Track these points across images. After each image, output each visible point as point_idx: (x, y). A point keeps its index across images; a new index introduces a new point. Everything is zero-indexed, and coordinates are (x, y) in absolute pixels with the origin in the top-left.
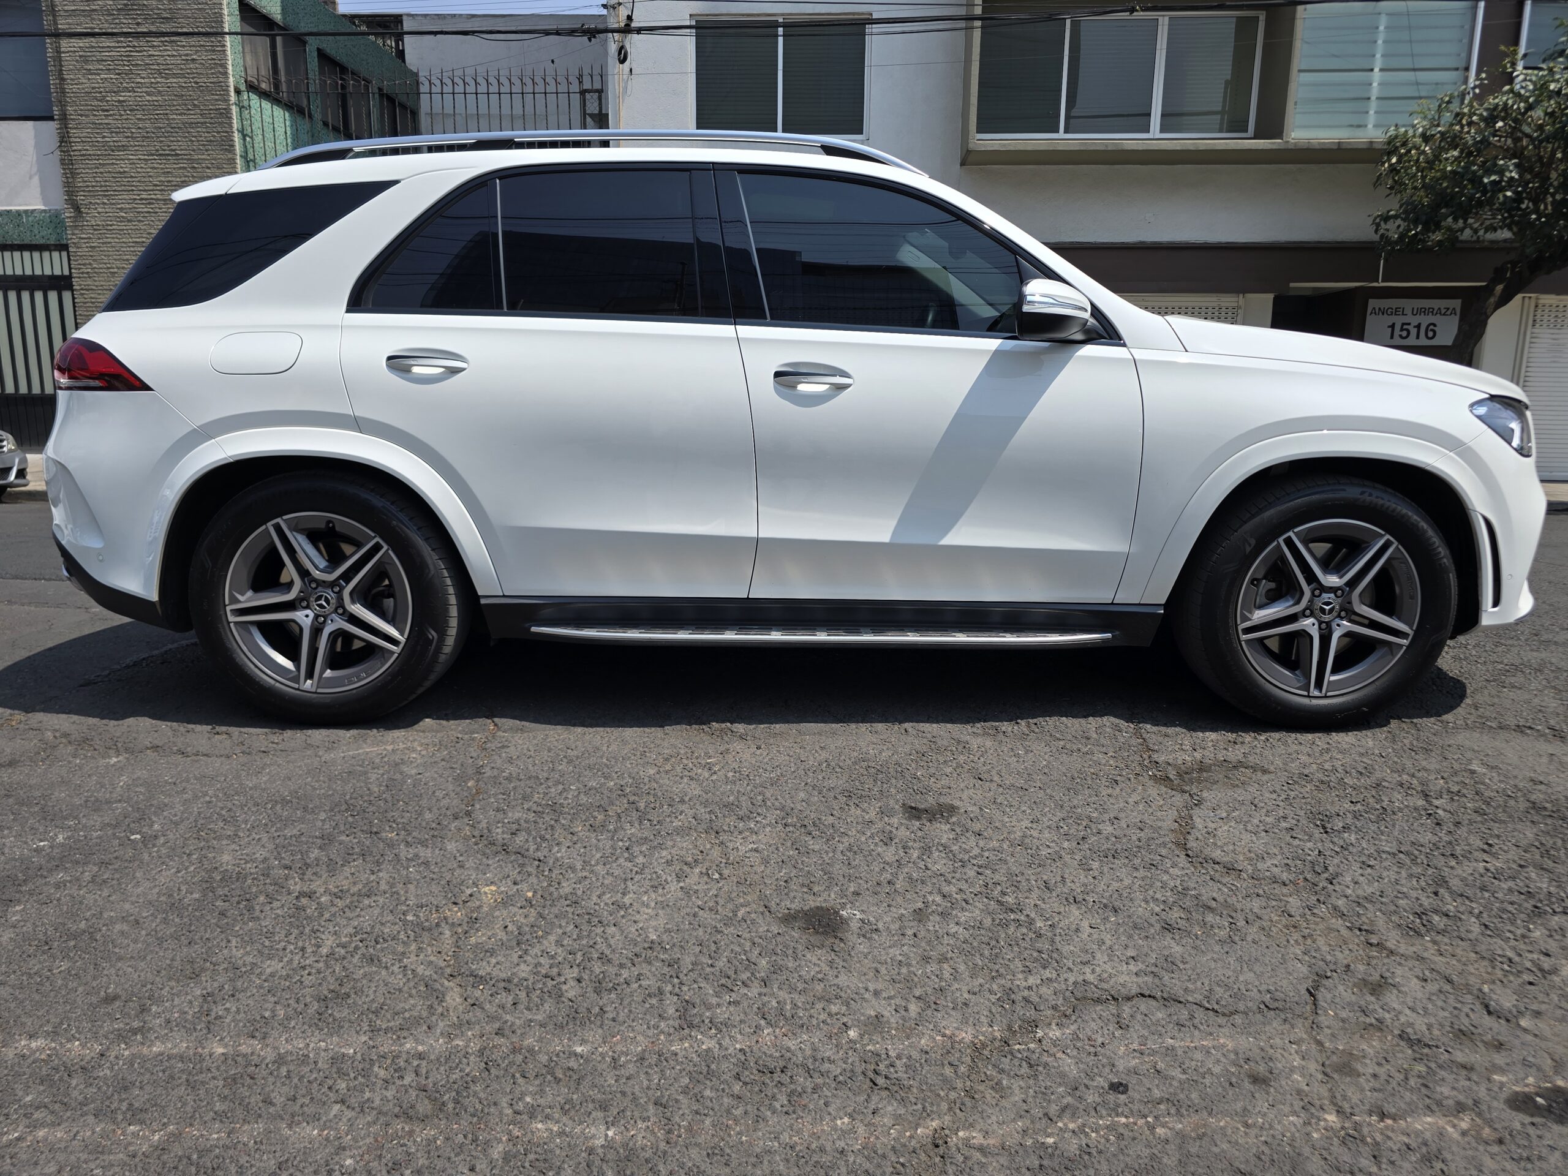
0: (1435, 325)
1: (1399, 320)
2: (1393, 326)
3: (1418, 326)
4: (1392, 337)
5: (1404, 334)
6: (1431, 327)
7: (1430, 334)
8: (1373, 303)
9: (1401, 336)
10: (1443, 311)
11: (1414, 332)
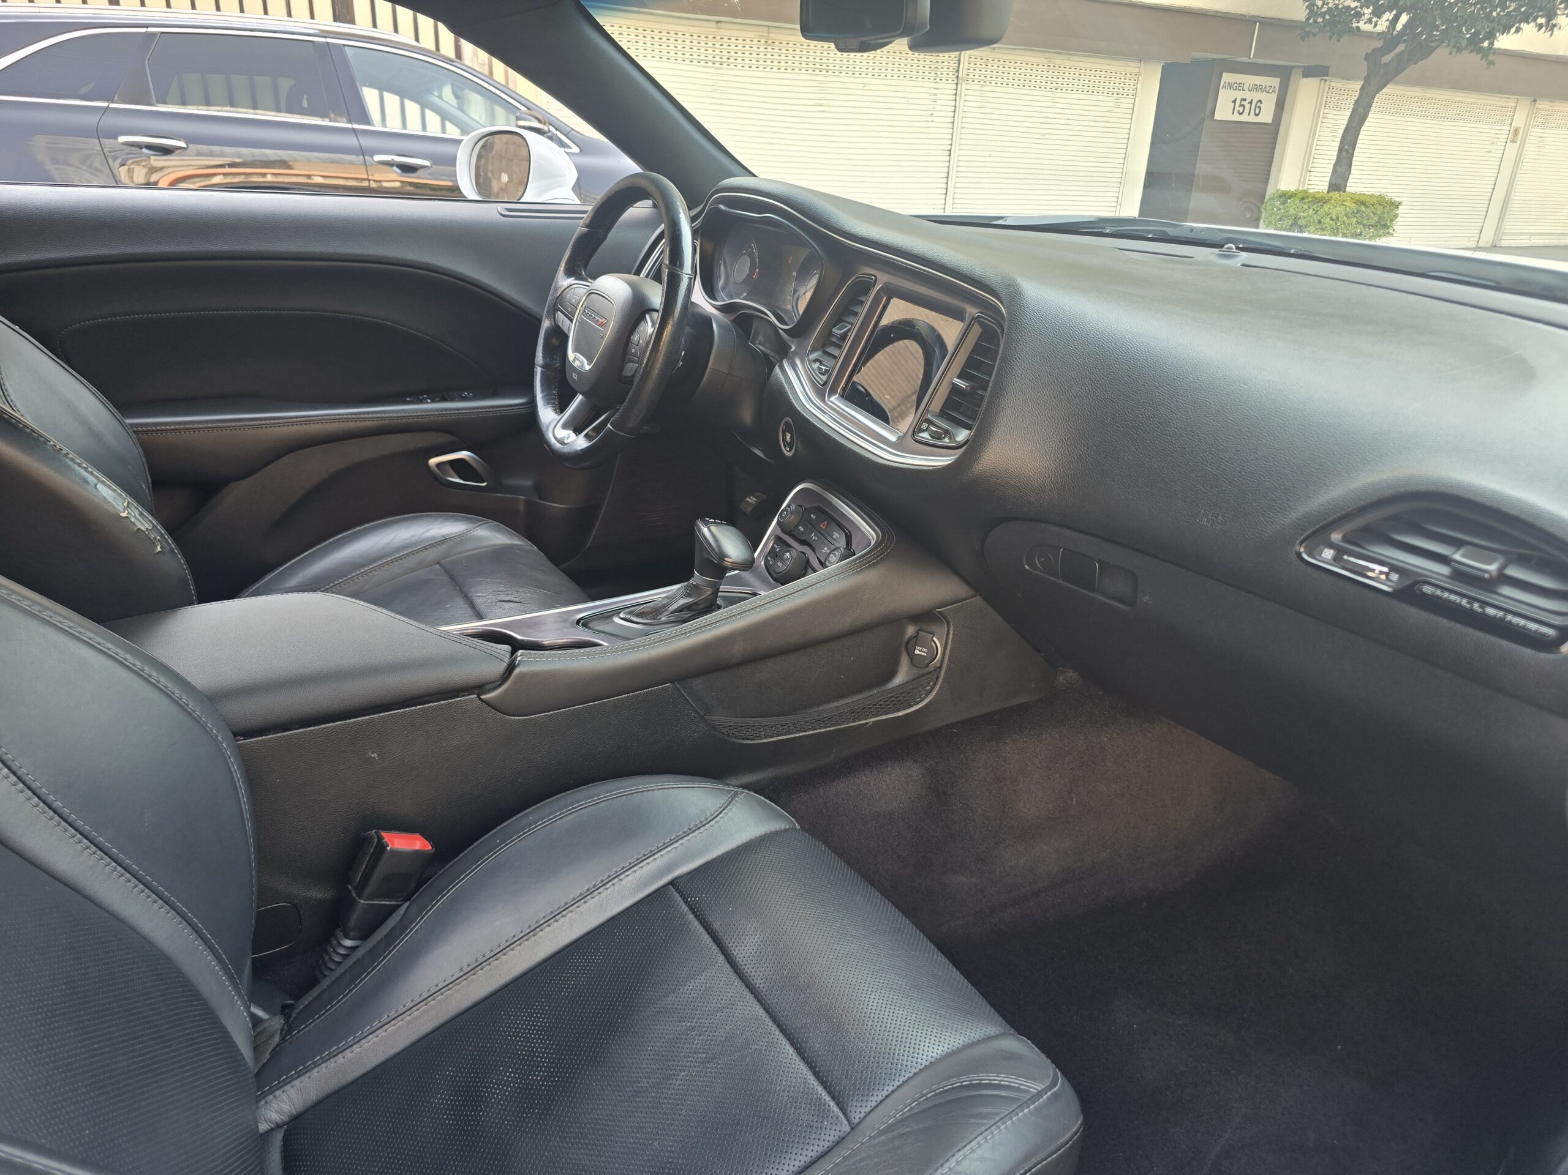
0: (1260, 101)
1: (1239, 95)
2: (1234, 101)
3: (1251, 103)
4: (1233, 114)
5: (1241, 109)
6: (1259, 104)
7: (1258, 110)
8: (1227, 77)
9: (1239, 111)
10: (1268, 88)
11: (1247, 106)
